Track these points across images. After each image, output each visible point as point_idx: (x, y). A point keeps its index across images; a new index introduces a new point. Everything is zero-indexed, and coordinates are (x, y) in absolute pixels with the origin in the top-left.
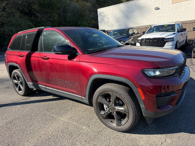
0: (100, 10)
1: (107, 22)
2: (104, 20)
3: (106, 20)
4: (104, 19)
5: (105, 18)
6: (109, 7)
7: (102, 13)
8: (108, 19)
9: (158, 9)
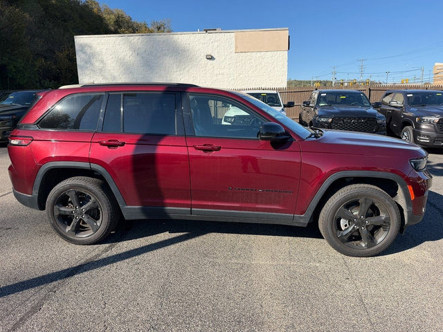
0: (80, 40)
1: (101, 70)
2: (92, 64)
3: (97, 64)
4: (93, 61)
5: (95, 60)
6: (105, 36)
7: (86, 48)
8: (102, 61)
9: (211, 58)
